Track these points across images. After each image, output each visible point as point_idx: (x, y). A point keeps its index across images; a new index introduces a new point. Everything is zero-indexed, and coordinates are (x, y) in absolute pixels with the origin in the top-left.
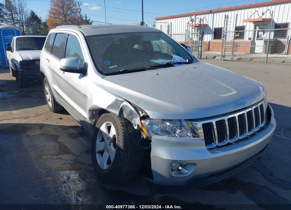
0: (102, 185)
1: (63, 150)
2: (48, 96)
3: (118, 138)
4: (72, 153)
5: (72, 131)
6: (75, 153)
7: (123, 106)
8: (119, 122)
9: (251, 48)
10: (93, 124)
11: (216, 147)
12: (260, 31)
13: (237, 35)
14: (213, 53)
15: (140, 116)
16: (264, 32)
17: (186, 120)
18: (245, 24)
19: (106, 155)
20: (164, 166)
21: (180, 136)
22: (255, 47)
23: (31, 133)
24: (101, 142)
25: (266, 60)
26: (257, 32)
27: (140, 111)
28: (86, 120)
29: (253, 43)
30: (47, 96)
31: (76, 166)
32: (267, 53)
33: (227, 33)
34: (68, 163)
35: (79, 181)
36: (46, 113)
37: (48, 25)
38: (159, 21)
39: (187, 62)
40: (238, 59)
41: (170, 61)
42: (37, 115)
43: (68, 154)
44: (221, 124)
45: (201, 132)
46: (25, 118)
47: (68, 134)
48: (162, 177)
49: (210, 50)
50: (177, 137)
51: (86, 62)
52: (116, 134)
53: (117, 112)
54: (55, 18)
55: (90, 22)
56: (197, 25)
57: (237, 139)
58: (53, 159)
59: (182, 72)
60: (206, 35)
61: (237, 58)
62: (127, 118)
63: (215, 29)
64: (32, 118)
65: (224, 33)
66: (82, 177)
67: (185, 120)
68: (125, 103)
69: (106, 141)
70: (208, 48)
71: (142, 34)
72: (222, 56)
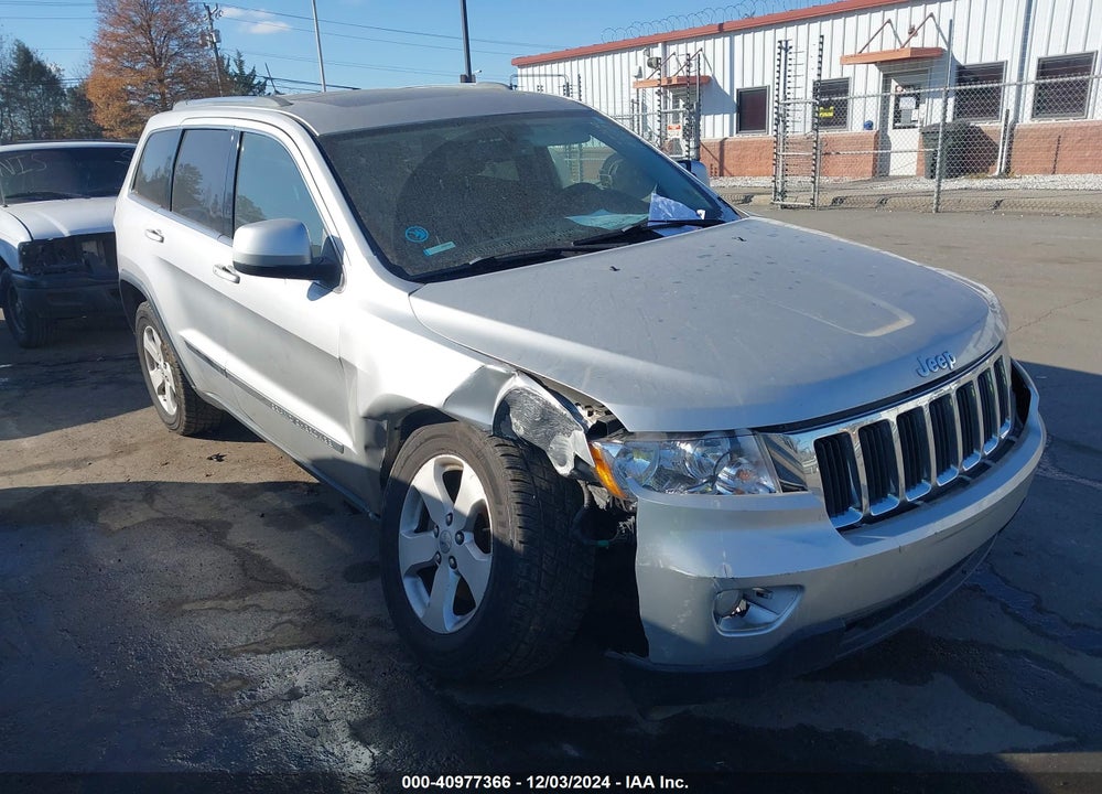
0: (436, 693)
1: (256, 576)
2: (160, 375)
3: (500, 513)
4: (295, 586)
5: (272, 500)
6: (306, 585)
7: (510, 392)
8: (494, 454)
9: (875, 160)
10: (378, 467)
11: (863, 521)
12: (904, 95)
13: (826, 115)
14: (739, 182)
15: (584, 425)
16: (918, 99)
17: (755, 430)
18: (848, 72)
19: (446, 581)
20: (687, 601)
21: (734, 490)
22: (888, 155)
23: (114, 521)
24: (416, 531)
25: (935, 201)
26: (892, 99)
27: (579, 408)
28: (344, 456)
29: (882, 141)
30: (151, 373)
31: (321, 631)
32: (937, 177)
33: (790, 107)
34: (290, 621)
35: (349, 684)
36: (153, 438)
37: (93, 99)
38: (530, 70)
39: (703, 217)
40: (835, 201)
41: (641, 217)
42: (122, 450)
43: (280, 589)
44: (875, 436)
45: (810, 468)
46: (77, 464)
47: (262, 516)
48: (682, 642)
49: (725, 172)
50: (720, 493)
51: (336, 235)
52: (485, 498)
53: (485, 419)
54: (119, 72)
55: (255, 82)
56: (674, 82)
57: (930, 486)
58: (228, 611)
59: (701, 257)
60: (709, 119)
61: (831, 197)
62: (530, 437)
63: (741, 94)
64: (104, 461)
65: (777, 108)
66: (356, 672)
67: (753, 429)
68: (518, 382)
69: (443, 526)
70: (717, 165)
71: (528, 122)
72: (776, 191)
